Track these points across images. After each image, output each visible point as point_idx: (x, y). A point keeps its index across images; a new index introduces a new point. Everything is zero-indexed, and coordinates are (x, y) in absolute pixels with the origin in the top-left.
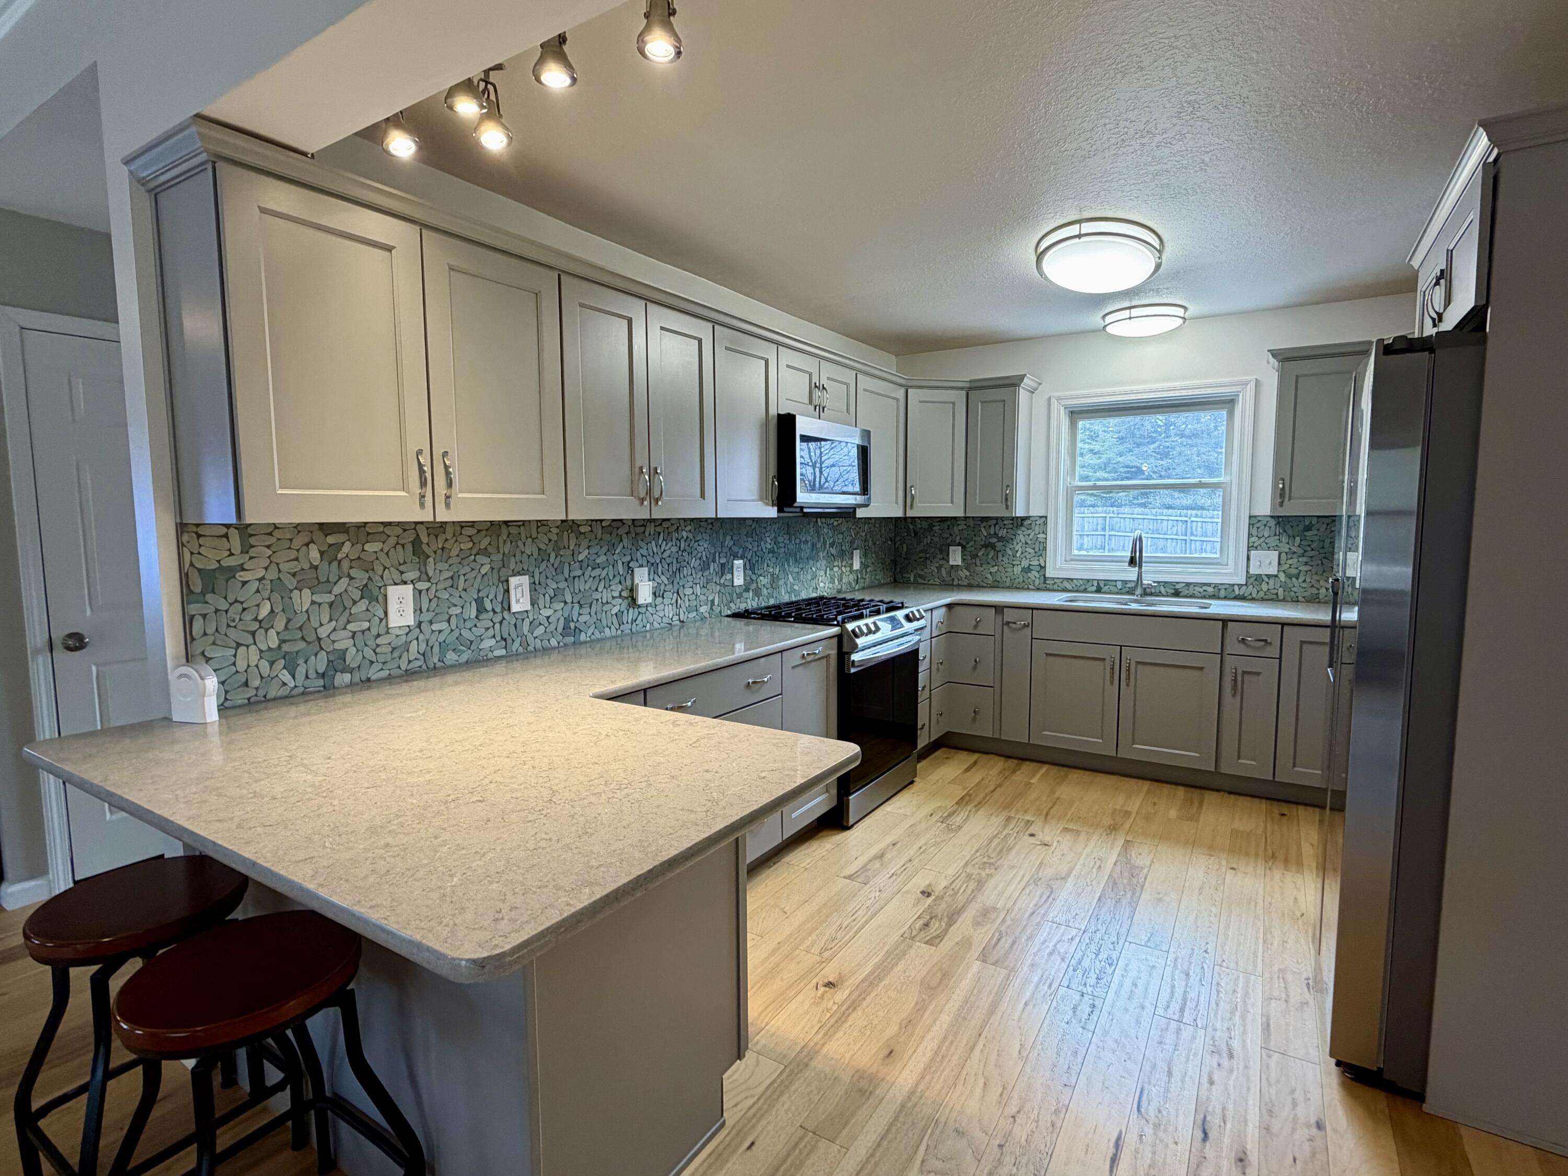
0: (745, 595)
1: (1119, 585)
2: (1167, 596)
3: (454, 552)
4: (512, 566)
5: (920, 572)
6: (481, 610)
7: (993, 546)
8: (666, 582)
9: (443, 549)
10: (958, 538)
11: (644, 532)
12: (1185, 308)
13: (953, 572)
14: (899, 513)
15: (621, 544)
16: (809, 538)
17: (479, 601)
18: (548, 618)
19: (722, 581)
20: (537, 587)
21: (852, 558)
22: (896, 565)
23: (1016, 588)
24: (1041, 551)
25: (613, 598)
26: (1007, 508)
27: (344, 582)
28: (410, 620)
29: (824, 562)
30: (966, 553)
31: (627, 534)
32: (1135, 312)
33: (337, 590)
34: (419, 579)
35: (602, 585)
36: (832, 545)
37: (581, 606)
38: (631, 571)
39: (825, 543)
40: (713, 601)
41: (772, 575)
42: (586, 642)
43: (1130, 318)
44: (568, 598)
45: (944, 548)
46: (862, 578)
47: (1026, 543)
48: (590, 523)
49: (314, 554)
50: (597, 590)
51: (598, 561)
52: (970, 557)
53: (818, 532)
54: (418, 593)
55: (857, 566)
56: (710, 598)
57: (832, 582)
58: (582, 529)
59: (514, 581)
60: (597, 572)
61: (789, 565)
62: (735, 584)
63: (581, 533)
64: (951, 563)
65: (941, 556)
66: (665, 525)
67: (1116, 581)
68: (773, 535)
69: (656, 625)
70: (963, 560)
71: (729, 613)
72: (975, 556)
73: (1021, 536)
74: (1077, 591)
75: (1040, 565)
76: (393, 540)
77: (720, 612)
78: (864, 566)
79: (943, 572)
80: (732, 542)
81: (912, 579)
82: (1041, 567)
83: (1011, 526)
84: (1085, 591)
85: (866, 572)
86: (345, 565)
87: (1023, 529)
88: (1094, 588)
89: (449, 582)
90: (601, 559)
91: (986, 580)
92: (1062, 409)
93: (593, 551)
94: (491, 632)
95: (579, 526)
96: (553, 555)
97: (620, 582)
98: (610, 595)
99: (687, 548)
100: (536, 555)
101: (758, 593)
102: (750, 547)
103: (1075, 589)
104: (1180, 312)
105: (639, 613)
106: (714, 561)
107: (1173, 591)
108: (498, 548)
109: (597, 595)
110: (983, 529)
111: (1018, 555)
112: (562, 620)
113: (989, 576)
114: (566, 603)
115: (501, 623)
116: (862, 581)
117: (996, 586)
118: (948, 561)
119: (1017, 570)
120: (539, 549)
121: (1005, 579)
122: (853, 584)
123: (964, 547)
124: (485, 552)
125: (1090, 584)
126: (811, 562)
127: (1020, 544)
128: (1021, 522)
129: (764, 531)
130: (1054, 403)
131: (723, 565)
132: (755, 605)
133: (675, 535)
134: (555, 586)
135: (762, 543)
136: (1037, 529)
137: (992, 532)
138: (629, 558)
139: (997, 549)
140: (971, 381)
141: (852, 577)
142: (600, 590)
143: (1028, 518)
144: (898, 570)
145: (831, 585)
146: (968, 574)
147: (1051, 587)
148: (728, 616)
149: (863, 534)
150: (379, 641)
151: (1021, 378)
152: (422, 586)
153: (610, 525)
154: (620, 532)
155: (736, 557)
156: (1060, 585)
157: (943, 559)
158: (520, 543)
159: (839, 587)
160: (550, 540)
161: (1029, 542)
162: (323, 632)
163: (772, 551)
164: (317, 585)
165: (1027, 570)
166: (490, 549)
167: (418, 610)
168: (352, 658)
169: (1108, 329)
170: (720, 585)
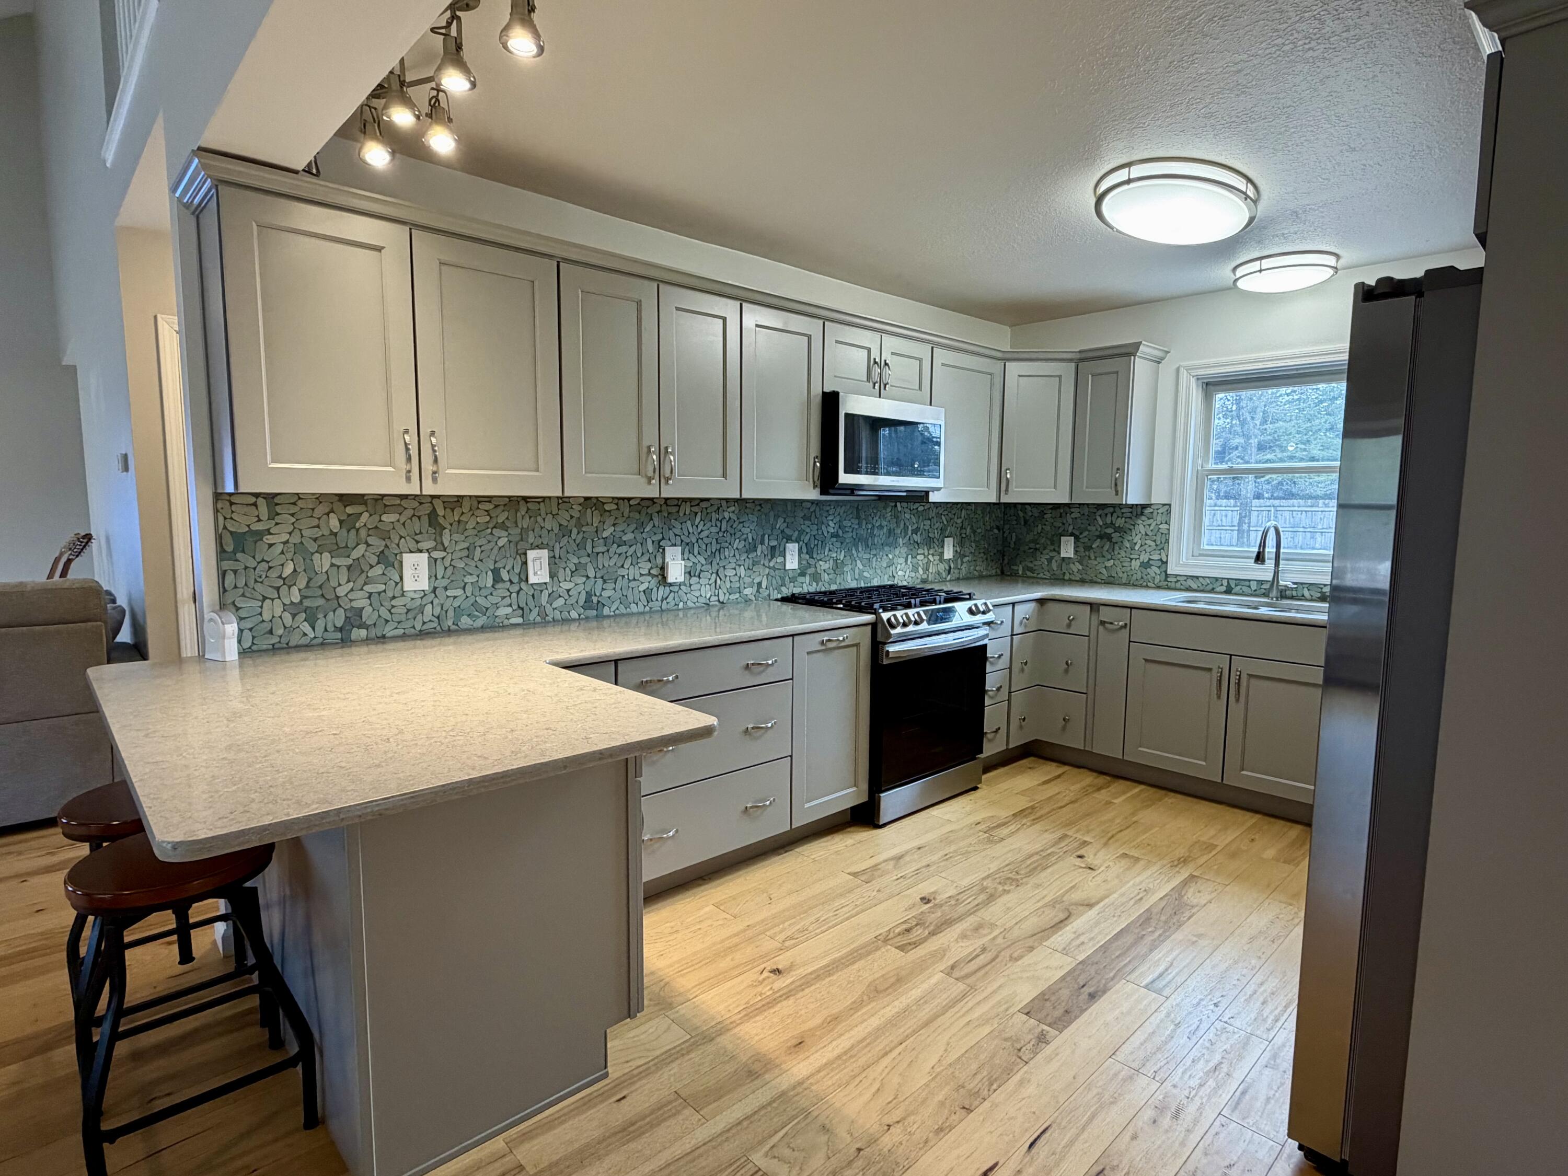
0: (801, 579)
1: (1254, 586)
2: (1312, 600)
3: (471, 525)
4: (531, 540)
5: (1030, 565)
6: (497, 579)
7: (1109, 538)
8: (704, 562)
9: (459, 521)
10: (1071, 527)
11: (678, 512)
12: (1337, 256)
13: (1064, 564)
14: (993, 500)
15: (651, 524)
16: (884, 523)
17: (496, 572)
18: (568, 591)
19: (772, 564)
20: (557, 561)
21: (943, 547)
22: (1004, 556)
23: (1134, 585)
24: (1163, 543)
25: (641, 575)
26: (1117, 494)
27: (362, 547)
28: (424, 584)
29: (904, 550)
30: (1079, 544)
31: (658, 512)
32: (1266, 263)
33: (356, 554)
34: (435, 549)
35: (629, 561)
36: (915, 531)
37: (605, 582)
38: (661, 549)
39: (906, 528)
40: (759, 584)
41: (836, 561)
42: (609, 617)
43: (1260, 271)
44: (591, 574)
45: (1055, 538)
46: (956, 568)
47: (1147, 535)
48: (616, 501)
49: (334, 522)
50: (622, 566)
51: (624, 538)
52: (1083, 548)
53: (897, 517)
54: (433, 562)
55: (948, 553)
56: (757, 580)
57: (915, 569)
58: (607, 507)
59: (531, 554)
60: (623, 549)
61: (857, 550)
62: (787, 568)
63: (606, 511)
64: (1062, 555)
65: (1052, 548)
66: (704, 505)
67: (1249, 581)
68: (838, 518)
69: (690, 604)
70: (1076, 552)
71: (779, 596)
72: (1088, 548)
73: (1141, 526)
74: (1203, 591)
75: (1161, 560)
76: (409, 513)
77: (769, 595)
78: (959, 555)
79: (1054, 565)
80: (785, 525)
81: (1020, 573)
82: (1163, 563)
83: (1129, 515)
84: (1212, 591)
85: (962, 563)
86: (363, 533)
87: (1143, 518)
88: (1223, 589)
89: (465, 553)
90: (629, 537)
91: (1099, 576)
92: (1193, 380)
93: (619, 528)
94: (508, 601)
95: (604, 504)
96: (575, 531)
97: (649, 560)
98: (637, 573)
99: (729, 529)
100: (556, 531)
101: (816, 577)
102: (808, 530)
103: (1202, 588)
104: (1331, 261)
105: (671, 591)
106: (762, 543)
107: (1319, 595)
108: (516, 522)
109: (622, 572)
110: (1098, 518)
111: (1137, 548)
112: (584, 593)
113: (1104, 571)
114: (588, 577)
115: (518, 593)
116: (956, 571)
117: (1111, 582)
118: (1059, 553)
119: (1136, 564)
120: (560, 525)
121: (1121, 575)
122: (944, 575)
123: (1077, 539)
124: (503, 526)
125: (1219, 583)
126: (887, 548)
127: (1140, 535)
128: (1140, 510)
129: (825, 514)
130: (1184, 374)
131: (773, 548)
132: (812, 589)
133: (714, 516)
134: (576, 561)
135: (824, 527)
136: (1159, 518)
137: (1108, 520)
138: (659, 537)
139: (1114, 540)
140: (1080, 352)
141: (942, 567)
142: (626, 566)
143: (1149, 506)
144: (1006, 561)
145: (913, 574)
146: (1080, 567)
147: (1173, 585)
148: (777, 600)
149: (959, 521)
150: (394, 602)
151: (1137, 345)
152: (437, 554)
153: (639, 504)
154: (649, 511)
155: (789, 539)
156: (1184, 583)
157: (1054, 550)
158: (539, 519)
159: (925, 576)
160: (572, 517)
161: (1150, 533)
162: (341, 591)
163: (834, 535)
164: (338, 549)
165: (1146, 565)
166: (508, 524)
167: (433, 576)
168: (368, 615)
169: (1240, 284)
170: (769, 567)
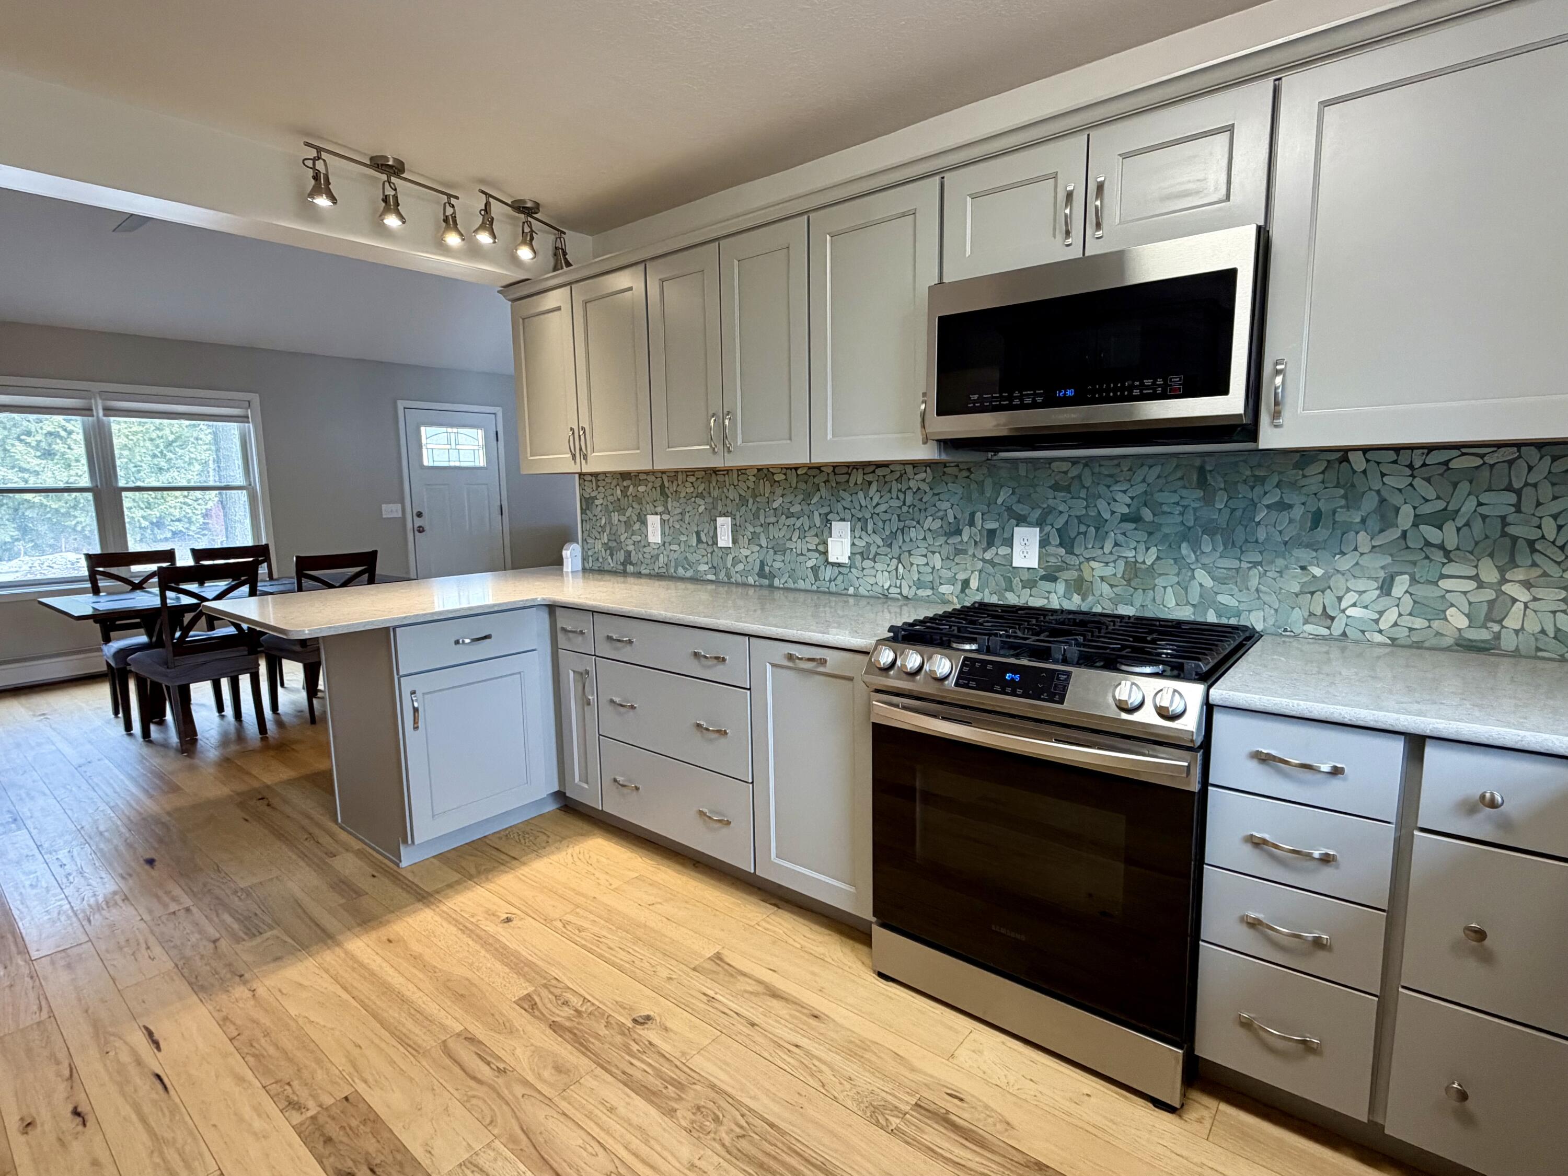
3: (683, 495)
4: (720, 508)
6: (699, 540)
8: (880, 543)
9: (676, 491)
11: (848, 481)
15: (818, 494)
17: (698, 533)
18: (746, 557)
19: (988, 556)
20: (738, 528)
25: (809, 550)
27: (630, 509)
28: (659, 540)
29: (1378, 561)
31: (825, 482)
34: (664, 513)
35: (796, 534)
37: (775, 553)
38: (827, 522)
42: (778, 588)
44: (764, 544)
48: (784, 471)
50: (790, 539)
51: (791, 510)
54: (663, 522)
56: (962, 576)
58: (777, 478)
59: (720, 520)
60: (791, 521)
61: (1198, 550)
63: (775, 481)
66: (880, 472)
69: (862, 591)
76: (650, 485)
80: (1015, 498)
86: (630, 498)
89: (680, 517)
90: (796, 509)
93: (787, 499)
94: (705, 559)
95: (773, 474)
96: (751, 501)
97: (816, 535)
98: (805, 547)
99: (916, 502)
100: (737, 501)
105: (840, 573)
106: (972, 523)
108: (709, 493)
109: (789, 545)
112: (758, 562)
114: (761, 547)
115: (712, 553)
120: (740, 495)
124: (701, 496)
131: (992, 533)
133: (895, 486)
134: (752, 530)
138: (827, 510)
142: (794, 539)
150: (645, 550)
152: (666, 517)
153: (806, 474)
154: (816, 480)
155: (1022, 520)
158: (725, 490)
160: (748, 488)
162: (622, 538)
164: (621, 511)
166: (705, 493)
167: (662, 533)
170: (984, 560)
